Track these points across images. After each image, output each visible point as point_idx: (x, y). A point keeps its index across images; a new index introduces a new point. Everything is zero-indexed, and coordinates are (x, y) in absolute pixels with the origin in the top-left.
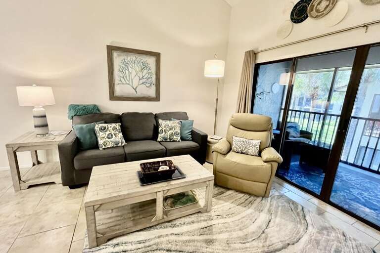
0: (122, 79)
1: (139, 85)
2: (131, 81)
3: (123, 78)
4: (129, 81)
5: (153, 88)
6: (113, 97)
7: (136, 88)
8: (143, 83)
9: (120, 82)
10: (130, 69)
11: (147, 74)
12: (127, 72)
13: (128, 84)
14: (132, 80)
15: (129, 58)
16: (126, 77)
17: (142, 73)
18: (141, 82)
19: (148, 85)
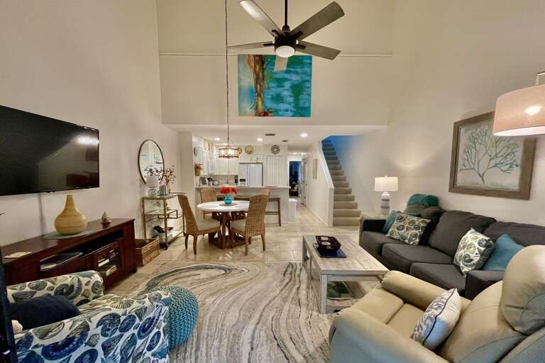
0: (466, 162)
1: (488, 169)
2: (476, 164)
3: (468, 160)
4: (474, 164)
5: (517, 172)
6: (454, 187)
7: (483, 174)
8: (496, 166)
9: (464, 168)
10: (478, 146)
11: (506, 148)
12: (473, 150)
13: (473, 169)
14: (479, 161)
15: (478, 130)
16: (471, 158)
17: (497, 147)
18: (492, 163)
19: (504, 168)
